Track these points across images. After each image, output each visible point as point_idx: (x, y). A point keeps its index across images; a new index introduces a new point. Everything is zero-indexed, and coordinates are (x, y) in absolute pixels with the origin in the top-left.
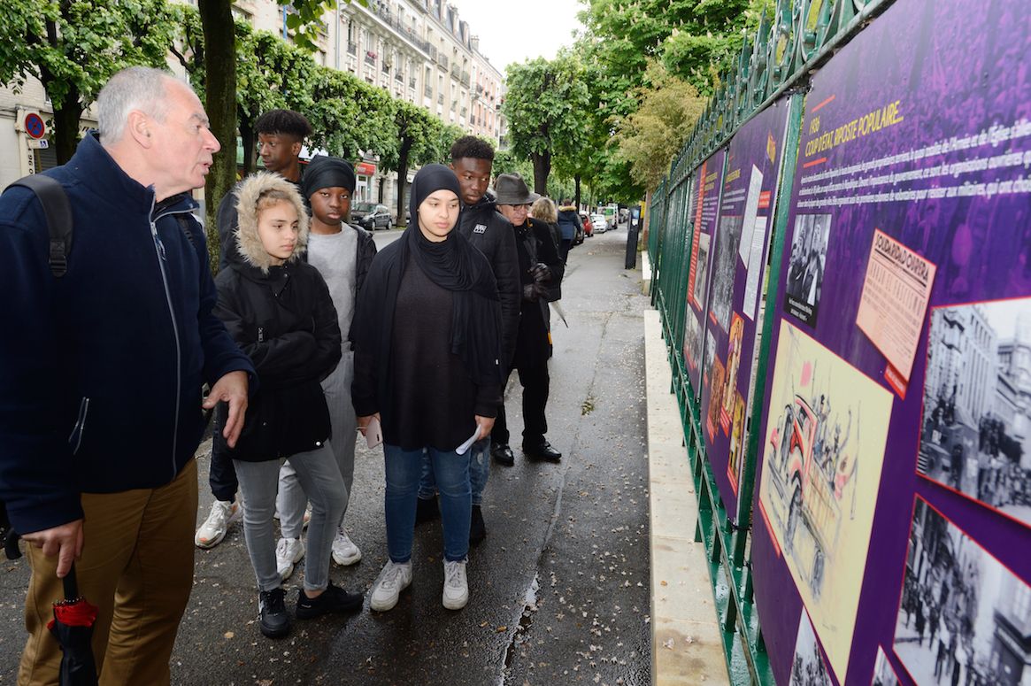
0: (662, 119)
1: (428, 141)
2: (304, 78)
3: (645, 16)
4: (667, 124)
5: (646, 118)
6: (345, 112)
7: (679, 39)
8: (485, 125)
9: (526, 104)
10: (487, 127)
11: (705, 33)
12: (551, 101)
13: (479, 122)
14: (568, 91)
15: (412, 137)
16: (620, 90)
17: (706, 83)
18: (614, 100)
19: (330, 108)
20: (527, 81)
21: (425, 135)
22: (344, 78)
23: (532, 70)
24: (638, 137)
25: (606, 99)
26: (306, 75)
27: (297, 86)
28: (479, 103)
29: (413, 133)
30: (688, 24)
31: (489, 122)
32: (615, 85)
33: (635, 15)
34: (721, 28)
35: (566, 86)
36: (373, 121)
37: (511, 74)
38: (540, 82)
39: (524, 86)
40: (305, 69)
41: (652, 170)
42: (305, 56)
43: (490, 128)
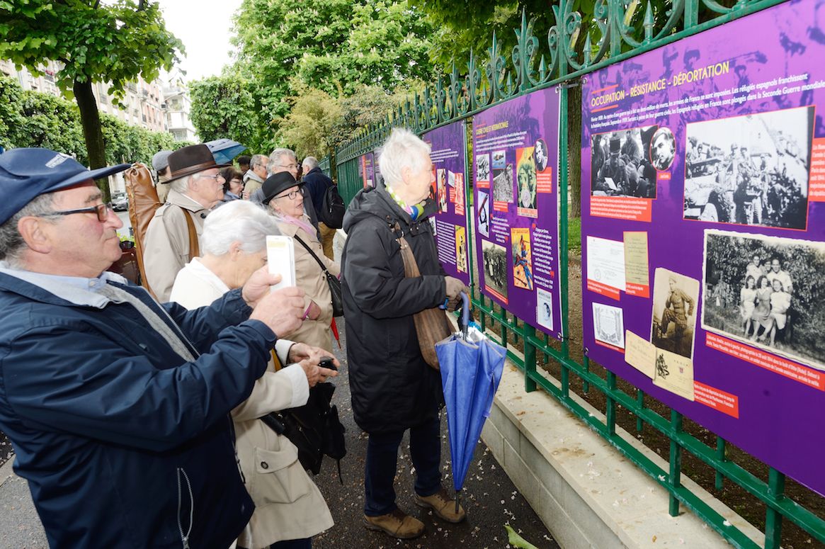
0: (309, 116)
1: (119, 141)
2: (15, 101)
3: (282, 43)
4: (313, 118)
5: (299, 116)
6: (50, 125)
7: (308, 59)
8: (155, 121)
9: (208, 110)
10: (157, 123)
11: (324, 54)
12: (227, 106)
13: (150, 119)
14: (238, 99)
15: (106, 139)
16: (274, 96)
17: (332, 88)
18: (271, 104)
19: (39, 123)
20: (206, 93)
21: (116, 136)
22: (45, 98)
23: (209, 85)
24: (295, 129)
25: (266, 103)
26: (17, 99)
27: (10, 109)
28: (147, 104)
29: (107, 136)
30: (312, 47)
31: (158, 119)
32: (270, 92)
33: (275, 42)
34: (334, 50)
35: (236, 95)
36: (74, 130)
37: (193, 89)
38: (216, 94)
39: (204, 97)
40: (14, 94)
41: (309, 149)
42: (12, 84)
43: (160, 124)
